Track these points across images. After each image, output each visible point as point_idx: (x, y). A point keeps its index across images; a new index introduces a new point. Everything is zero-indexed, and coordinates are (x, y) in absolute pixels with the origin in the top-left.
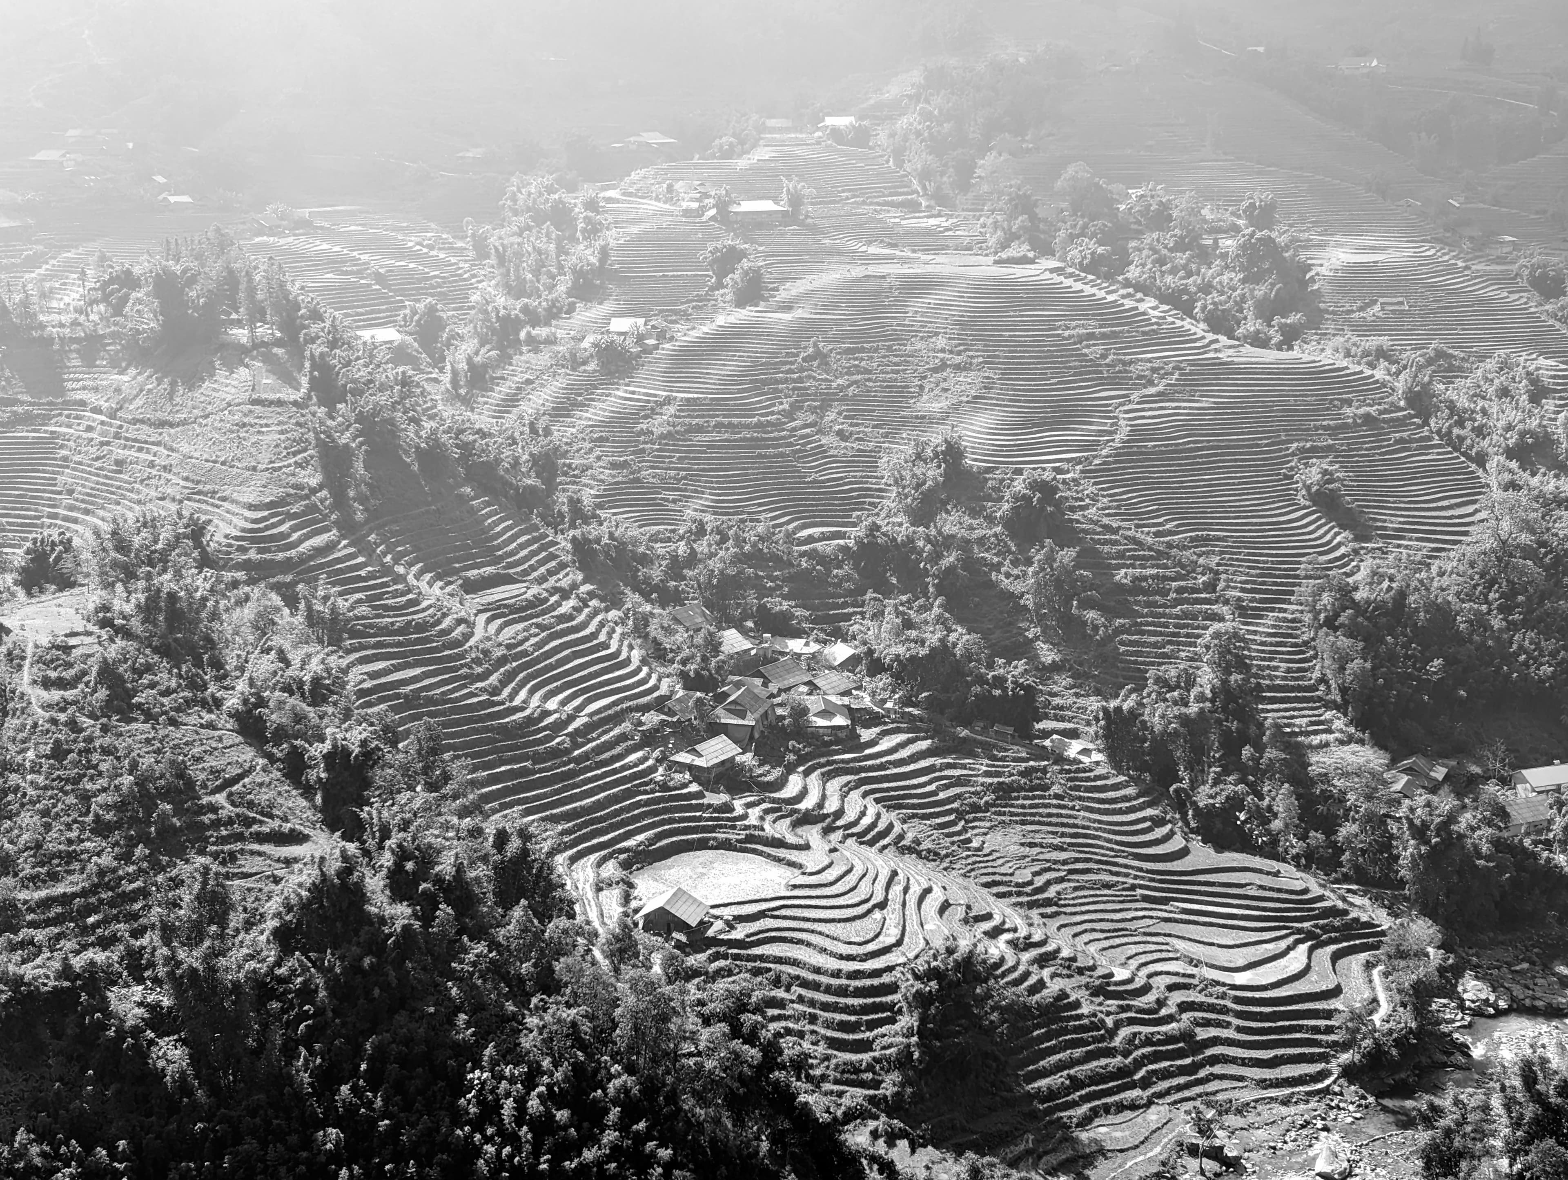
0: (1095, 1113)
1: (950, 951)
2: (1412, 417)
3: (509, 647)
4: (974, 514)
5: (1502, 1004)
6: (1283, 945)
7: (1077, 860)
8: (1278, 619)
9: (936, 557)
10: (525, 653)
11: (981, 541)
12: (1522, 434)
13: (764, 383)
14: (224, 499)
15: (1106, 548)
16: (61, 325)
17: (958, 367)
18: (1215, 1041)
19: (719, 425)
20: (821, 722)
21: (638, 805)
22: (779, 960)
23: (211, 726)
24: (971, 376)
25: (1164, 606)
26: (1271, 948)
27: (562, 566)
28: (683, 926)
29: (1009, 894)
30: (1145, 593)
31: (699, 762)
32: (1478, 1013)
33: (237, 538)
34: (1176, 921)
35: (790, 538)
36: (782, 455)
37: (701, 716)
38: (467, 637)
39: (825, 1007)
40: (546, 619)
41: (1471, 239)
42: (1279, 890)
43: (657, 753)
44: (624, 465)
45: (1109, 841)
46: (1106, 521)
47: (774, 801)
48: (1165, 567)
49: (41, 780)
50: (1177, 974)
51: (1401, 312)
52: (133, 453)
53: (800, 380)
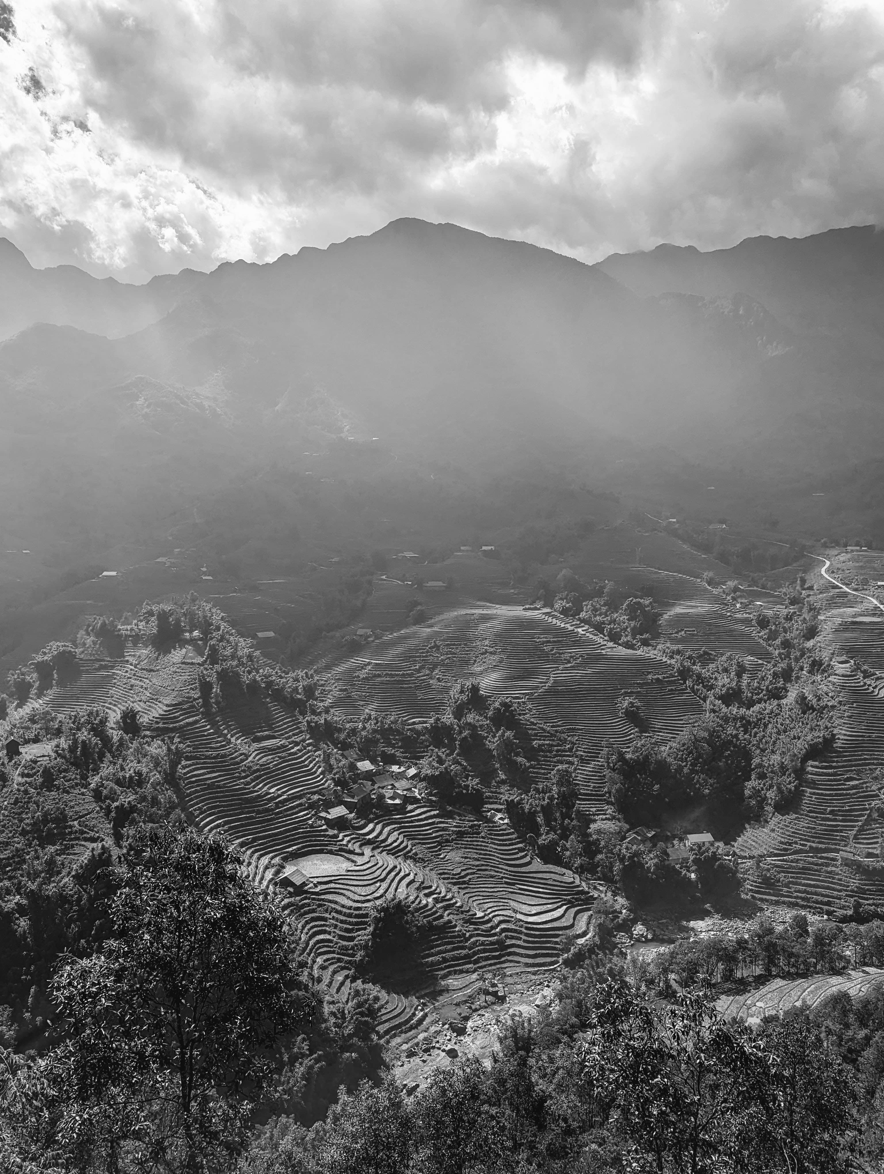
0: (449, 973)
1: (393, 900)
2: (679, 680)
3: (261, 765)
4: (481, 715)
5: (650, 937)
6: (555, 906)
7: (483, 865)
8: (595, 765)
9: (460, 733)
10: (269, 768)
11: (481, 726)
12: (728, 689)
13: (410, 657)
14: (160, 702)
15: (530, 732)
16: (127, 630)
17: (491, 653)
18: (513, 946)
19: (387, 674)
20: (390, 802)
21: (299, 833)
22: (330, 901)
23: (83, 794)
24: (496, 657)
25: (550, 757)
26: (550, 907)
27: (301, 732)
28: (292, 884)
29: (448, 878)
30: (543, 751)
31: (329, 817)
32: (638, 940)
33: (157, 718)
34: (516, 893)
35: (404, 723)
36: (411, 687)
37: (336, 798)
38: (242, 761)
39: (342, 922)
40: (283, 754)
41: (741, 603)
42: (561, 882)
43: (313, 813)
44: (346, 690)
45: (498, 857)
46: (532, 720)
47: (357, 834)
48: (553, 740)
49: (6, 813)
50: (506, 916)
51: (693, 635)
52: (138, 682)
53: (426, 656)
